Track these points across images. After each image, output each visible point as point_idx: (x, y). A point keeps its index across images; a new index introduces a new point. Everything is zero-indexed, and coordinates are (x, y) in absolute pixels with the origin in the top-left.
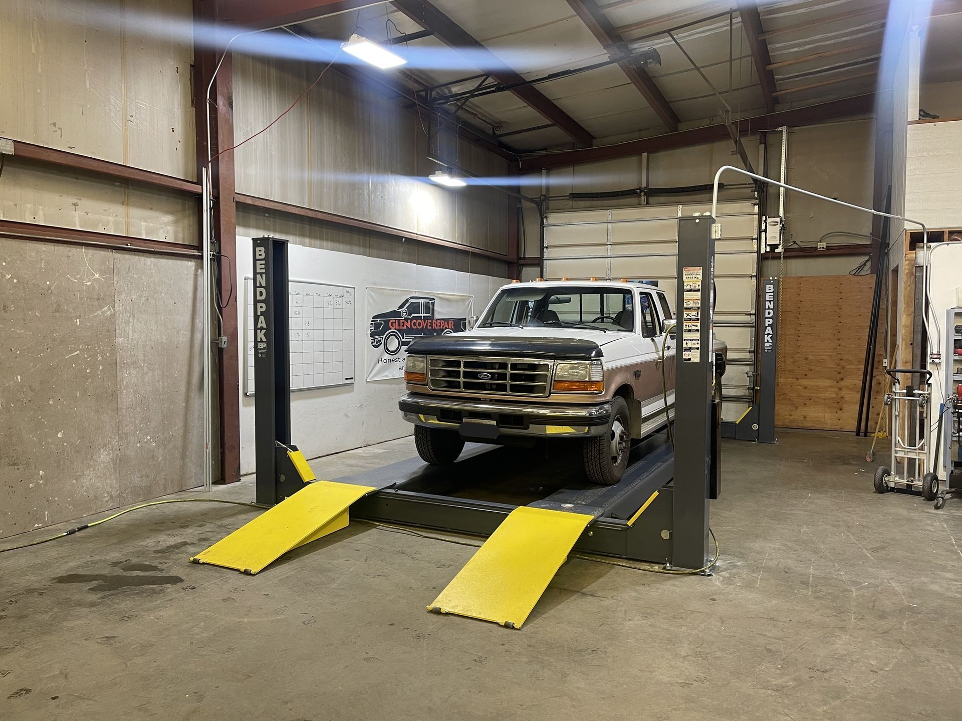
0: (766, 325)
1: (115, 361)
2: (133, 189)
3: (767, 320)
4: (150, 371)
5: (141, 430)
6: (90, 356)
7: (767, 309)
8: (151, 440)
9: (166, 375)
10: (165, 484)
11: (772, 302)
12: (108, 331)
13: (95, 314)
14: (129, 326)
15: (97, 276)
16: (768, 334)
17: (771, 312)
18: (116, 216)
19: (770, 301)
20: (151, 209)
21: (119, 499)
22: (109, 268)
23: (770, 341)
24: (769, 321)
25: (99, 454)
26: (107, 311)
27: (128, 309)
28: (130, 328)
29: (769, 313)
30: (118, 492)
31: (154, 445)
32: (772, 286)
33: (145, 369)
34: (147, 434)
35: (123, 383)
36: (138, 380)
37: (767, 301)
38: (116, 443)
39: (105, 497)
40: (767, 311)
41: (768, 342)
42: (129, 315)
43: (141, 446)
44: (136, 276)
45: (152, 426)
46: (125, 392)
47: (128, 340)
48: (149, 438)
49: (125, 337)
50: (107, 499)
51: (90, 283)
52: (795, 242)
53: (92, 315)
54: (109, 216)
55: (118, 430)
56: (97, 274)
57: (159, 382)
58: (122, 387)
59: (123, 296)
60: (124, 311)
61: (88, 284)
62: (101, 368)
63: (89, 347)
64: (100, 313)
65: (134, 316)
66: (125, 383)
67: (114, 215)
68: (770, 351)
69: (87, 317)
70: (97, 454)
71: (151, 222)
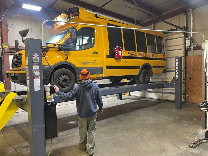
16: (177, 75)
19: (177, 64)
29: (177, 68)
40: (176, 67)
52: (198, 45)
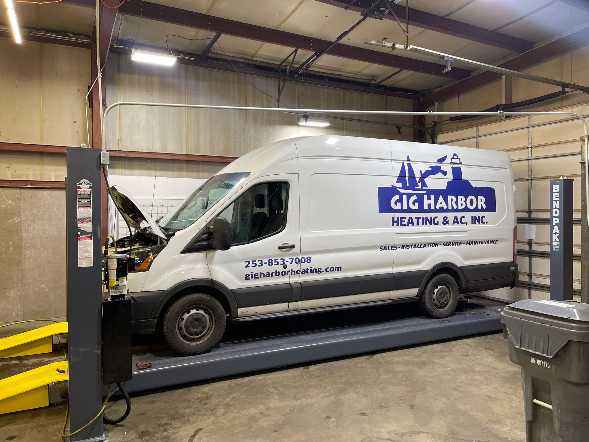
0: (554, 224)
1: (21, 245)
2: (46, 156)
3: (554, 219)
4: (45, 251)
5: (38, 281)
6: (5, 243)
7: (554, 209)
8: (46, 287)
9: (57, 253)
10: (55, 312)
11: (558, 202)
12: (17, 230)
13: (9, 221)
14: (31, 227)
15: (10, 202)
16: (556, 233)
17: (558, 211)
18: (34, 171)
20: (58, 165)
21: (23, 316)
22: (18, 198)
23: (558, 240)
24: (556, 221)
25: (10, 292)
26: (16, 220)
27: (30, 218)
28: (32, 228)
30: (23, 313)
31: (47, 290)
32: (558, 186)
33: (42, 249)
34: (42, 284)
35: (26, 257)
36: (36, 255)
37: (554, 201)
38: (21, 287)
39: (13, 315)
40: (554, 211)
41: (555, 241)
42: (30, 221)
43: (38, 290)
44: (36, 201)
45: (46, 280)
46: (27, 261)
47: (30, 234)
48: (44, 286)
49: (27, 232)
50: (15, 316)
51: (6, 206)
53: (6, 222)
54: (30, 171)
55: (22, 281)
56: (10, 201)
57: (52, 256)
58: (26, 259)
59: (27, 212)
60: (28, 220)
61: (4, 206)
62: (11, 248)
63: (4, 238)
64: (12, 221)
65: (34, 222)
66: (27, 256)
67: (33, 170)
68: (557, 250)
69: (3, 223)
70: (9, 292)
71: (58, 172)
